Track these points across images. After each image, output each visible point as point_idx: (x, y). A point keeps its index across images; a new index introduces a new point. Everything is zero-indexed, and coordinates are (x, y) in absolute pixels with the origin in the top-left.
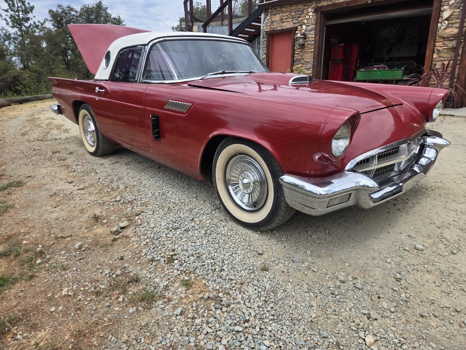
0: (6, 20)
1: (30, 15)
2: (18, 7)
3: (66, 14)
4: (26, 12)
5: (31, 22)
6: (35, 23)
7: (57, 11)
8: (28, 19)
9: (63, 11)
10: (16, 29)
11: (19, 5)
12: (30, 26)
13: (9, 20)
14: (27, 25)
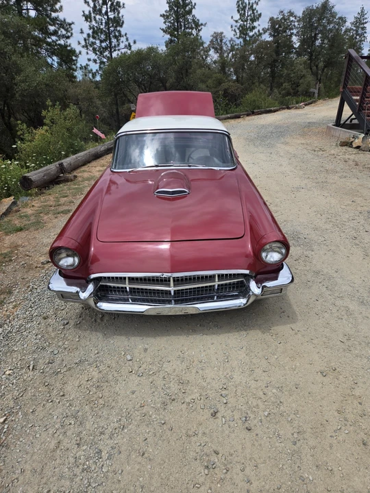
0: (235, 31)
1: (255, 24)
2: (248, 16)
3: (285, 20)
4: (253, 20)
5: (256, 30)
6: (259, 31)
7: (277, 18)
8: (254, 28)
9: (283, 18)
10: (241, 40)
11: (249, 14)
12: (253, 35)
13: (238, 31)
14: (251, 34)
